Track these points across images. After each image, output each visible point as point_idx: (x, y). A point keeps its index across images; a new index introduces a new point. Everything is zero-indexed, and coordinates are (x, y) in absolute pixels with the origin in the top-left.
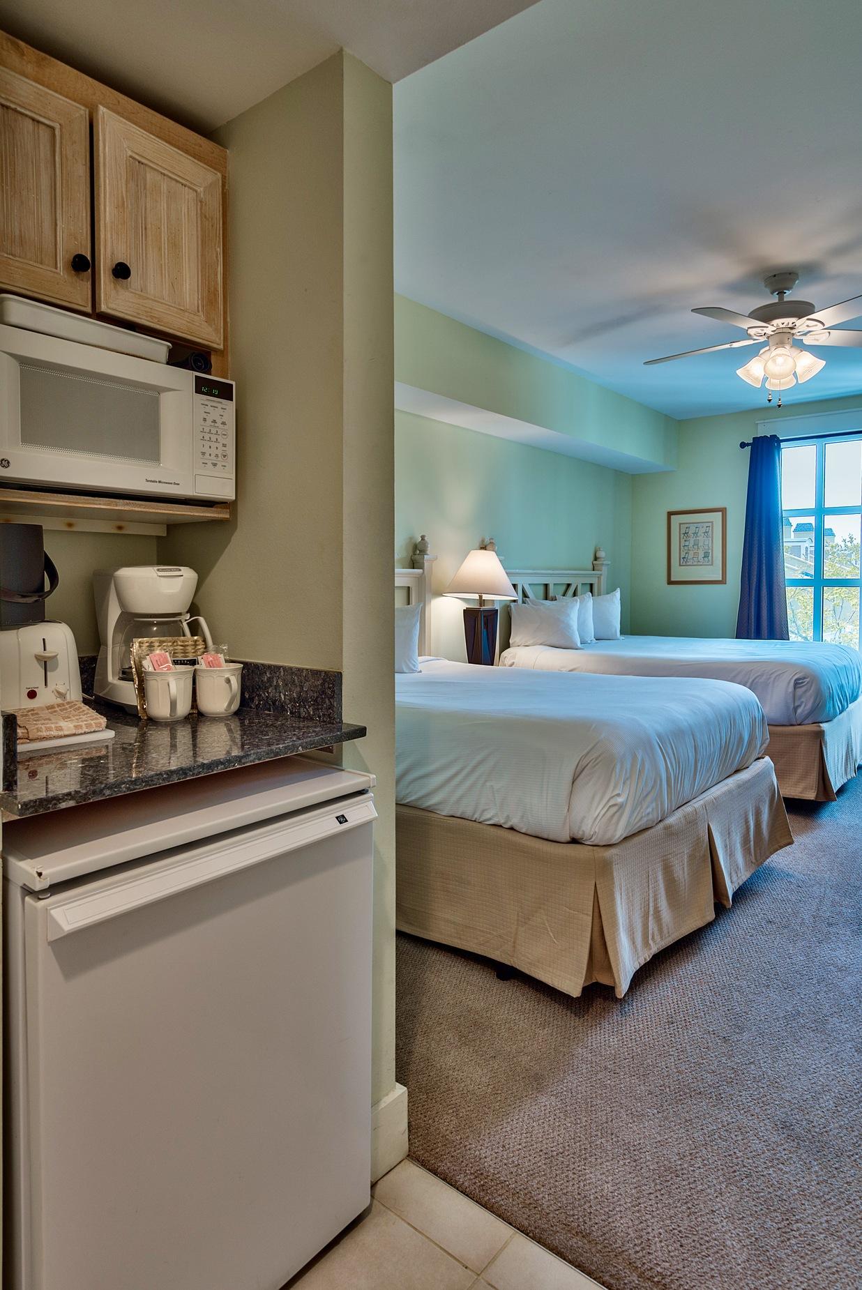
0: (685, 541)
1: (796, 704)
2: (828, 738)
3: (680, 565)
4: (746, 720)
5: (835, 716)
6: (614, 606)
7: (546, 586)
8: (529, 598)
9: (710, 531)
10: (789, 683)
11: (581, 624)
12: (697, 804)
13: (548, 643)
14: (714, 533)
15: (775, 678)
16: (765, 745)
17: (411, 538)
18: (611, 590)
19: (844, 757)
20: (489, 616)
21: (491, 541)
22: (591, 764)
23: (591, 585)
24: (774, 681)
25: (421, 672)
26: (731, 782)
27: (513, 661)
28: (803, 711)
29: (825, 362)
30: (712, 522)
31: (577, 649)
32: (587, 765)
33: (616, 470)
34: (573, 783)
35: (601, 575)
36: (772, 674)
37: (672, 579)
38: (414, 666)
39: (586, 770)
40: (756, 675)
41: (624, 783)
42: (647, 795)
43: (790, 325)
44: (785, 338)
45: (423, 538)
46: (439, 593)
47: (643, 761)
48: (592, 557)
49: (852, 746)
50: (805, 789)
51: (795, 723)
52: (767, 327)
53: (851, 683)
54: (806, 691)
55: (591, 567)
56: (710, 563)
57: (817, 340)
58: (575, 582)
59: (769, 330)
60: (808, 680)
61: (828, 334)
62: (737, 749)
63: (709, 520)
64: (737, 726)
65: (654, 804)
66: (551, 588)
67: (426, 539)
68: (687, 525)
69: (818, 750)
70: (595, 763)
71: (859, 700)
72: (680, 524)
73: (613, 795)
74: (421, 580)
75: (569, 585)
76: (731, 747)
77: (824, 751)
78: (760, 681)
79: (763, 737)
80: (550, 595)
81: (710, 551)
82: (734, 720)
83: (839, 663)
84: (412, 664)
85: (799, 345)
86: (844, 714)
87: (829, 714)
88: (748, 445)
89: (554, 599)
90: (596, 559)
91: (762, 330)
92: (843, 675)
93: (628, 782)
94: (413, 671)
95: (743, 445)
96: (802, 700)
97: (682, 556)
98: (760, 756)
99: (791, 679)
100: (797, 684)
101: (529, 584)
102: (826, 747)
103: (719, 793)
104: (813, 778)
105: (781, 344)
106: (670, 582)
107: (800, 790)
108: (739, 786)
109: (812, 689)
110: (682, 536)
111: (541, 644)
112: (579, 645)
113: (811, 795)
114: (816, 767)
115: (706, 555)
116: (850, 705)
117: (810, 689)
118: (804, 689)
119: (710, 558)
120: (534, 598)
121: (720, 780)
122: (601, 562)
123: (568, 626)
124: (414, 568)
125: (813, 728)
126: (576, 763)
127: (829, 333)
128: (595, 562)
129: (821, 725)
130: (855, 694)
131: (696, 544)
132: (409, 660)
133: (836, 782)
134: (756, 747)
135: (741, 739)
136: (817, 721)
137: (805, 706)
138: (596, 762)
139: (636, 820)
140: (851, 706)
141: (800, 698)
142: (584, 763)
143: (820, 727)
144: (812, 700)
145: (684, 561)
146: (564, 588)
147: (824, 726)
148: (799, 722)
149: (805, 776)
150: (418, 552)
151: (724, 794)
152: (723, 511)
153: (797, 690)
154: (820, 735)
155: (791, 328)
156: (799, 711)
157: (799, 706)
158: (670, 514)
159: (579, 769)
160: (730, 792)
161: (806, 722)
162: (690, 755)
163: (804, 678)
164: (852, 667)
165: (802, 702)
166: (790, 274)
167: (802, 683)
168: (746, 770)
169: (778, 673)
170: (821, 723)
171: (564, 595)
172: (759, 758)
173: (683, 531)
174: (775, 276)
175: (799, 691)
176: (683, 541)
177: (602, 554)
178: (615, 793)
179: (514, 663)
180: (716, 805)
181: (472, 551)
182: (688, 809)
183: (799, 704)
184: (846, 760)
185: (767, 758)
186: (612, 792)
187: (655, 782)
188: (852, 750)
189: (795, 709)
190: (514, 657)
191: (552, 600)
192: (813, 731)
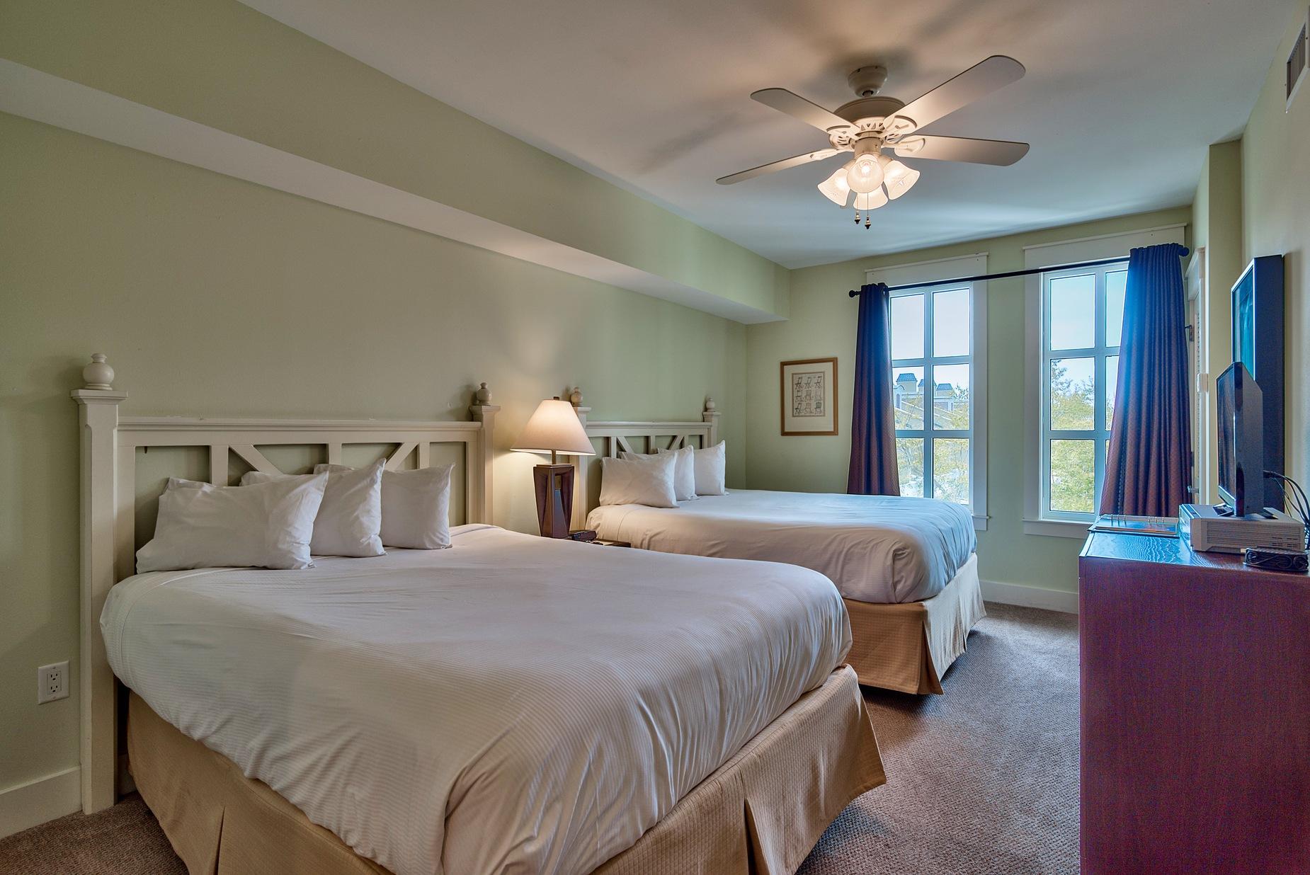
0: (798, 391)
1: (896, 579)
2: (932, 619)
3: (793, 416)
4: (816, 625)
5: (940, 590)
6: (718, 458)
7: (647, 438)
8: (624, 451)
9: (822, 381)
10: (887, 554)
11: (680, 480)
12: (725, 776)
13: (640, 501)
14: (826, 382)
15: (873, 547)
16: (847, 650)
17: (469, 387)
18: (719, 442)
19: (952, 633)
20: (564, 473)
21: (577, 390)
22: (479, 782)
23: (701, 437)
24: (871, 551)
25: (451, 546)
26: (790, 720)
27: (598, 522)
28: (903, 587)
29: (918, 173)
30: (824, 372)
31: (671, 508)
32: (471, 786)
33: (728, 320)
34: (447, 820)
35: (711, 426)
36: (869, 542)
37: (786, 430)
38: (442, 540)
39: (469, 795)
40: (853, 543)
41: (548, 809)
42: (605, 811)
43: (878, 128)
44: (872, 143)
45: (483, 385)
46: (506, 448)
47: (600, 753)
48: (702, 408)
49: (960, 618)
50: (905, 681)
51: (894, 601)
52: (849, 127)
53: (958, 547)
54: (906, 564)
55: (701, 418)
56: (822, 414)
57: (911, 150)
58: (681, 434)
59: (852, 130)
60: (908, 551)
61: (923, 141)
62: (802, 666)
63: (820, 371)
64: (801, 636)
65: (626, 819)
66: (652, 440)
67: (486, 387)
68: (800, 376)
69: (920, 635)
70: (487, 782)
71: (968, 563)
72: (793, 374)
73: (517, 841)
74: (479, 434)
75: (674, 437)
76: (789, 671)
77: (928, 635)
78: (856, 551)
79: (841, 639)
80: (651, 448)
81: (822, 402)
82: (796, 631)
83: (945, 526)
84: (438, 537)
85: (889, 155)
86: (952, 583)
87: (933, 588)
88: (857, 293)
89: (656, 452)
90: (706, 409)
91: (844, 132)
92: (949, 540)
93: (558, 806)
94: (438, 546)
95: (852, 294)
96: (903, 574)
97: (796, 407)
98: (840, 664)
99: (890, 550)
100: (896, 556)
101: (626, 437)
102: (930, 629)
103: (767, 744)
104: (915, 667)
105: (868, 150)
106: (784, 433)
107: (900, 681)
108: (802, 724)
109: (912, 563)
110: (795, 386)
111: (632, 503)
112: (674, 502)
113: (912, 689)
114: (918, 654)
115: (818, 407)
116: (957, 572)
117: (911, 562)
118: (903, 562)
119: (822, 408)
120: (633, 453)
121: (774, 718)
122: (710, 413)
123: (662, 483)
124: (472, 420)
125: (913, 607)
126: (451, 783)
127: (924, 139)
128: (705, 413)
129: (924, 603)
130: (964, 558)
131: (809, 394)
132: (435, 535)
133: (940, 665)
134: (831, 659)
135: (807, 654)
136: (921, 598)
137: (905, 583)
138: (490, 779)
139: (584, 858)
140: (959, 572)
141: (900, 572)
142: (466, 782)
143: (922, 606)
144: (913, 575)
145: (797, 412)
146: (669, 440)
147: (928, 604)
148: (898, 601)
149: (905, 665)
150: (478, 402)
151: (777, 743)
152: (834, 361)
153: (897, 562)
154: (922, 617)
155: (879, 132)
156: (899, 587)
157: (899, 582)
158: (783, 364)
159: (457, 793)
160: (786, 737)
161: (907, 600)
162: (710, 708)
163: (905, 548)
164: (960, 527)
165: (902, 577)
166: (876, 67)
167: (903, 554)
168: (818, 692)
169: (875, 542)
170: (923, 600)
171: (668, 448)
172: (838, 668)
173: (796, 382)
174: (859, 70)
175: (899, 564)
176: (795, 391)
177: (712, 405)
178: (521, 838)
179: (599, 524)
180: (759, 768)
181: (544, 401)
182: (708, 789)
183: (899, 578)
184: (955, 635)
185: (849, 670)
186: (517, 834)
187: (627, 781)
188: (961, 623)
189: (895, 585)
190: (600, 518)
191: (654, 453)
192: (913, 612)
